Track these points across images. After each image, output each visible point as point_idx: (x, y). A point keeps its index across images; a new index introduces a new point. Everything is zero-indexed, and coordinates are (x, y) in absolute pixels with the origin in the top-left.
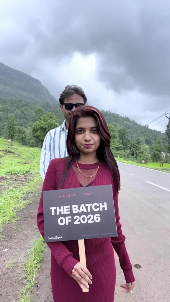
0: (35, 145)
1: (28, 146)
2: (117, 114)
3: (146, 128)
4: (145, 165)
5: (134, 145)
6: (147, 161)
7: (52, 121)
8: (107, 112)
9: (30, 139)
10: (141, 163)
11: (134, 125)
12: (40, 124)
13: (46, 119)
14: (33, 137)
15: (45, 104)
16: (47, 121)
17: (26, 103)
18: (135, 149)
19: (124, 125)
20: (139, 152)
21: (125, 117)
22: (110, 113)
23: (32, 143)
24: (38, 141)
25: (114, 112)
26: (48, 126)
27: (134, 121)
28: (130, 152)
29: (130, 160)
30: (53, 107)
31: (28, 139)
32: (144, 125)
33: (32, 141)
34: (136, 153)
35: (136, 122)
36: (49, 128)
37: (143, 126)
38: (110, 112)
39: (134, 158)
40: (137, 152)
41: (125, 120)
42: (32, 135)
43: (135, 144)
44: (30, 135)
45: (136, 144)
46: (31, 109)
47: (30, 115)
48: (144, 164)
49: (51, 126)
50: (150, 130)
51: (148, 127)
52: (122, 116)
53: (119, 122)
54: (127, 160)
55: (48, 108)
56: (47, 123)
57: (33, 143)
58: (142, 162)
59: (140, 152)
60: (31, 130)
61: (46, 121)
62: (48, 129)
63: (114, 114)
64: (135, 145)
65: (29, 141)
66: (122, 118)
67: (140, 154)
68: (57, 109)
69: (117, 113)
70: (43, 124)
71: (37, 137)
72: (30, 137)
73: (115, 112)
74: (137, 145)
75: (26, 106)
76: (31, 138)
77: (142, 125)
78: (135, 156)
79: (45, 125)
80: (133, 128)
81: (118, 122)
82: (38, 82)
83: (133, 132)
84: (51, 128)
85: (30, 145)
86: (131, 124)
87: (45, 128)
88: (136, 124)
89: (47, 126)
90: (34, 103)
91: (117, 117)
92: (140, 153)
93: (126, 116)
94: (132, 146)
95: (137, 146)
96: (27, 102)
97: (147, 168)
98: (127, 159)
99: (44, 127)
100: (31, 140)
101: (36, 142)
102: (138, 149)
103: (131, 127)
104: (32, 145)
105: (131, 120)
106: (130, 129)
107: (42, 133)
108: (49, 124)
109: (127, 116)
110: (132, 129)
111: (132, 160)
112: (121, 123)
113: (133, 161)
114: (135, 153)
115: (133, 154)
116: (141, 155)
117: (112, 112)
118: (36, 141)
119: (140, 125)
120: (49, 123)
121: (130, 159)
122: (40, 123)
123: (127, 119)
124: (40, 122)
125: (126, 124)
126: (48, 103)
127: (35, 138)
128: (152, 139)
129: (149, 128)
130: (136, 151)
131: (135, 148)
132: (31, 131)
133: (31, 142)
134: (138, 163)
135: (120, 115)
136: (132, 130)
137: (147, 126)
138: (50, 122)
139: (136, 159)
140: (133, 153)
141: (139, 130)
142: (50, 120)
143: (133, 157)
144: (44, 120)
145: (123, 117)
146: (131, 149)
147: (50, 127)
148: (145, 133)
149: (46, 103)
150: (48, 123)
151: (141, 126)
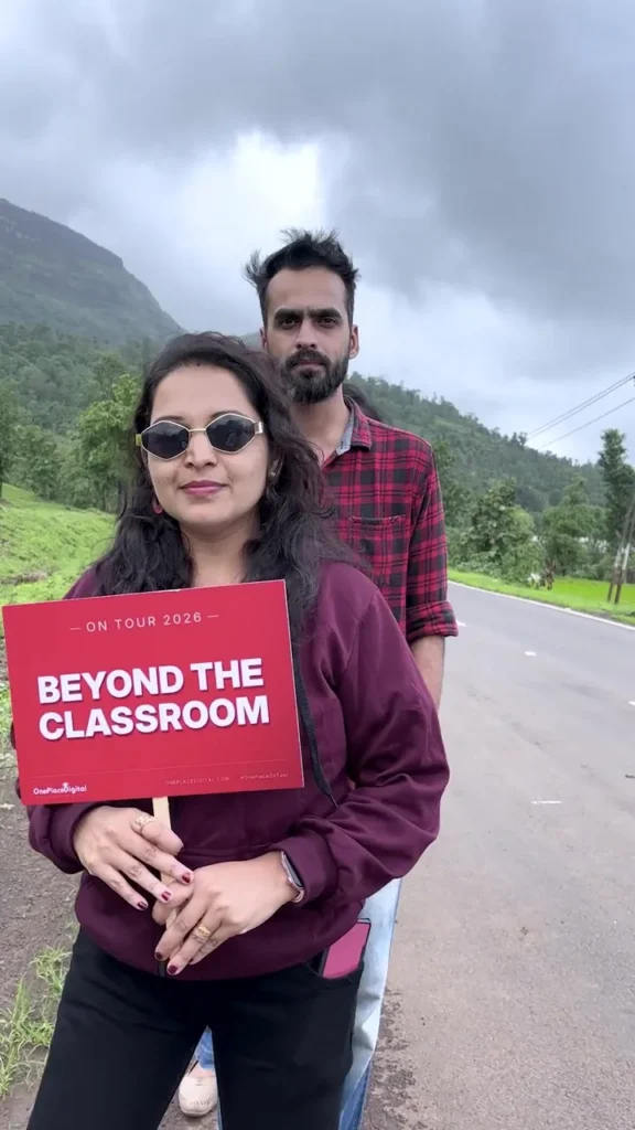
0: (94, 501)
1: (65, 504)
2: (411, 388)
3: (517, 444)
4: (544, 593)
5: (489, 505)
6: (549, 576)
8: (371, 380)
9: (73, 478)
10: (526, 584)
11: (472, 435)
12: (106, 414)
13: (133, 394)
14: (87, 468)
15: (138, 347)
17: (65, 341)
18: (495, 525)
19: (433, 432)
20: (511, 538)
21: (438, 402)
22: (385, 384)
23: (81, 493)
24: (105, 486)
25: (398, 384)
27: (473, 418)
28: (474, 537)
29: (473, 569)
31: (67, 476)
32: (510, 436)
33: (82, 484)
34: (499, 542)
35: (479, 422)
37: (506, 437)
38: (382, 381)
39: (492, 560)
40: (501, 535)
41: (441, 416)
42: (81, 463)
43: (495, 505)
44: (75, 462)
45: (500, 503)
46: (83, 361)
47: (79, 384)
48: (537, 588)
50: (534, 453)
51: (523, 440)
52: (430, 400)
53: (417, 420)
54: (462, 571)
57: (85, 493)
58: (529, 579)
59: (514, 536)
60: (80, 441)
63: (397, 389)
64: (494, 509)
65: (72, 484)
66: (430, 406)
67: (514, 546)
69: (408, 386)
70: (122, 416)
71: (101, 470)
72: (73, 471)
73: (402, 382)
74: (503, 508)
75: (65, 352)
76: (78, 474)
77: (502, 434)
78: (492, 553)
79: (127, 418)
80: (469, 444)
81: (413, 423)
82: (113, 262)
83: (469, 461)
85: (75, 500)
86: (462, 430)
88: (482, 430)
90: (95, 342)
91: (411, 403)
92: (516, 540)
93: (442, 398)
94: (480, 514)
95: (501, 512)
96: (70, 337)
97: (568, 610)
98: (461, 566)
99: (125, 429)
100: (78, 480)
101: (98, 489)
102: (507, 524)
103: (462, 439)
104: (82, 499)
105: (463, 413)
106: (458, 449)
107: (118, 451)
109: (447, 399)
110: (466, 449)
111: (482, 570)
112: (426, 427)
113: (486, 573)
114: (492, 541)
115: (486, 546)
116: (520, 547)
117: (393, 381)
118: (97, 483)
119: (495, 435)
121: (474, 563)
122: (107, 410)
123: (446, 410)
124: (107, 407)
125: (444, 430)
126: (147, 341)
127: (95, 475)
128: (537, 488)
129: (529, 444)
130: (498, 533)
131: (496, 519)
132: (80, 446)
133: (79, 487)
134: (511, 580)
135: (422, 396)
136: (464, 453)
137: (521, 437)
139: (497, 567)
140: (488, 540)
141: (489, 452)
143: (485, 555)
144: (127, 399)
145: (433, 401)
146: (479, 526)
148: (514, 463)
149: (141, 342)
151: (499, 436)
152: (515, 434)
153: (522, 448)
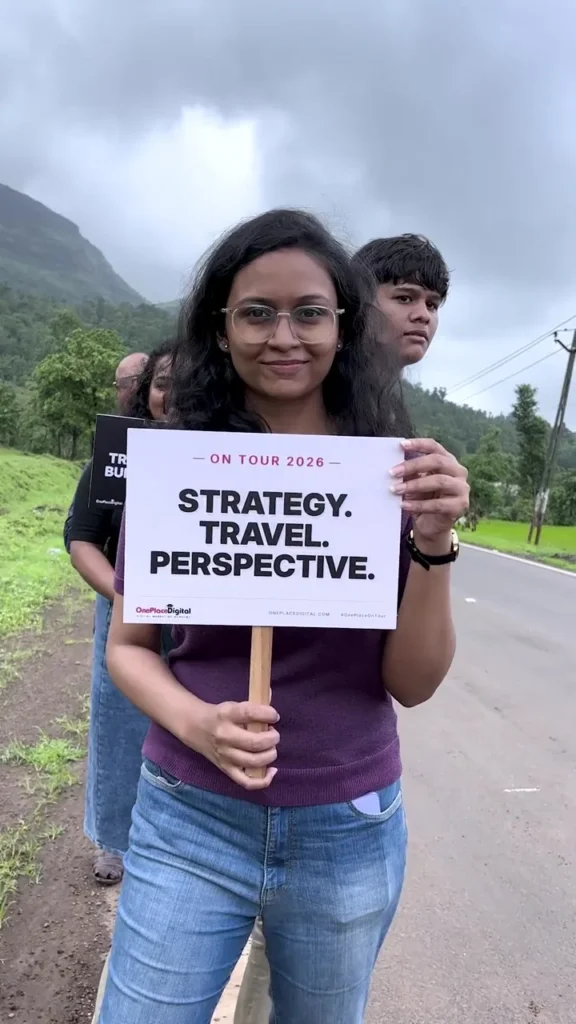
0: (50, 447)
3: (437, 398)
4: (469, 534)
6: (473, 518)
7: (109, 356)
9: (31, 426)
12: (59, 366)
13: (86, 348)
14: (43, 416)
15: (93, 306)
16: (89, 355)
17: (26, 300)
23: (39, 440)
24: (61, 435)
26: (94, 375)
30: (119, 314)
31: (25, 424)
32: (431, 391)
33: (40, 432)
36: (96, 381)
37: (428, 391)
42: (37, 412)
44: (32, 411)
46: (41, 318)
47: (38, 340)
49: (103, 374)
50: (451, 405)
51: (443, 394)
55: (104, 320)
56: (89, 363)
57: (42, 440)
60: (37, 391)
61: (84, 354)
62: (94, 384)
65: (30, 432)
68: (134, 324)
70: (75, 367)
71: (56, 419)
72: (31, 419)
75: (24, 309)
76: (36, 422)
77: (424, 389)
79: (80, 370)
82: (70, 228)
84: (103, 381)
85: (32, 446)
87: (81, 381)
89: (87, 375)
90: (54, 301)
96: (29, 297)
99: (78, 379)
100: (36, 428)
101: (54, 436)
104: (39, 445)
107: (71, 400)
108: (98, 366)
118: (53, 431)
119: (418, 390)
120: (96, 362)
122: (61, 362)
124: (61, 359)
126: (101, 300)
127: (51, 423)
128: (456, 437)
129: (448, 398)
132: (37, 396)
137: (440, 392)
138: (100, 360)
142: (101, 354)
144: (79, 352)
147: (99, 381)
148: (435, 415)
149: (96, 302)
150: (93, 362)
151: (421, 390)
152: (436, 389)
153: (442, 402)
